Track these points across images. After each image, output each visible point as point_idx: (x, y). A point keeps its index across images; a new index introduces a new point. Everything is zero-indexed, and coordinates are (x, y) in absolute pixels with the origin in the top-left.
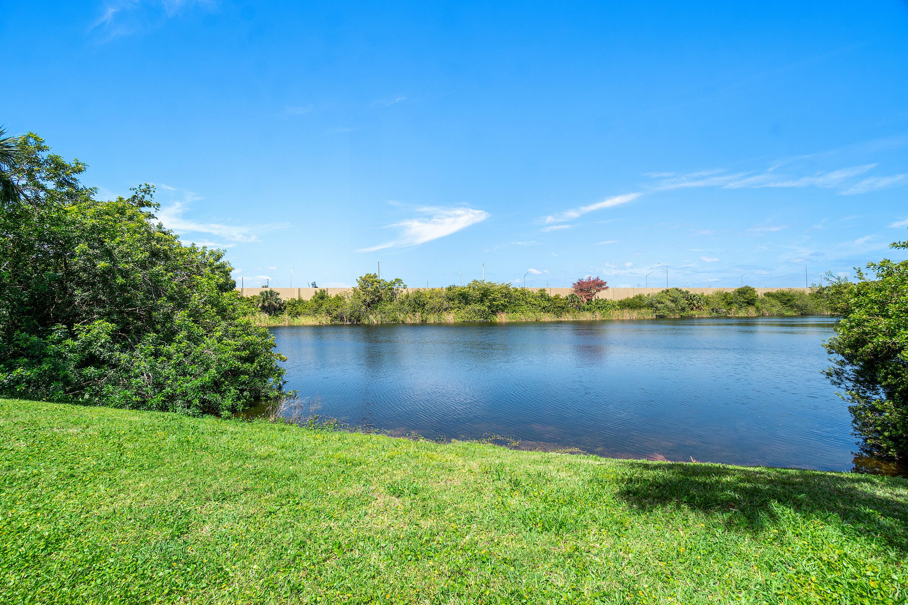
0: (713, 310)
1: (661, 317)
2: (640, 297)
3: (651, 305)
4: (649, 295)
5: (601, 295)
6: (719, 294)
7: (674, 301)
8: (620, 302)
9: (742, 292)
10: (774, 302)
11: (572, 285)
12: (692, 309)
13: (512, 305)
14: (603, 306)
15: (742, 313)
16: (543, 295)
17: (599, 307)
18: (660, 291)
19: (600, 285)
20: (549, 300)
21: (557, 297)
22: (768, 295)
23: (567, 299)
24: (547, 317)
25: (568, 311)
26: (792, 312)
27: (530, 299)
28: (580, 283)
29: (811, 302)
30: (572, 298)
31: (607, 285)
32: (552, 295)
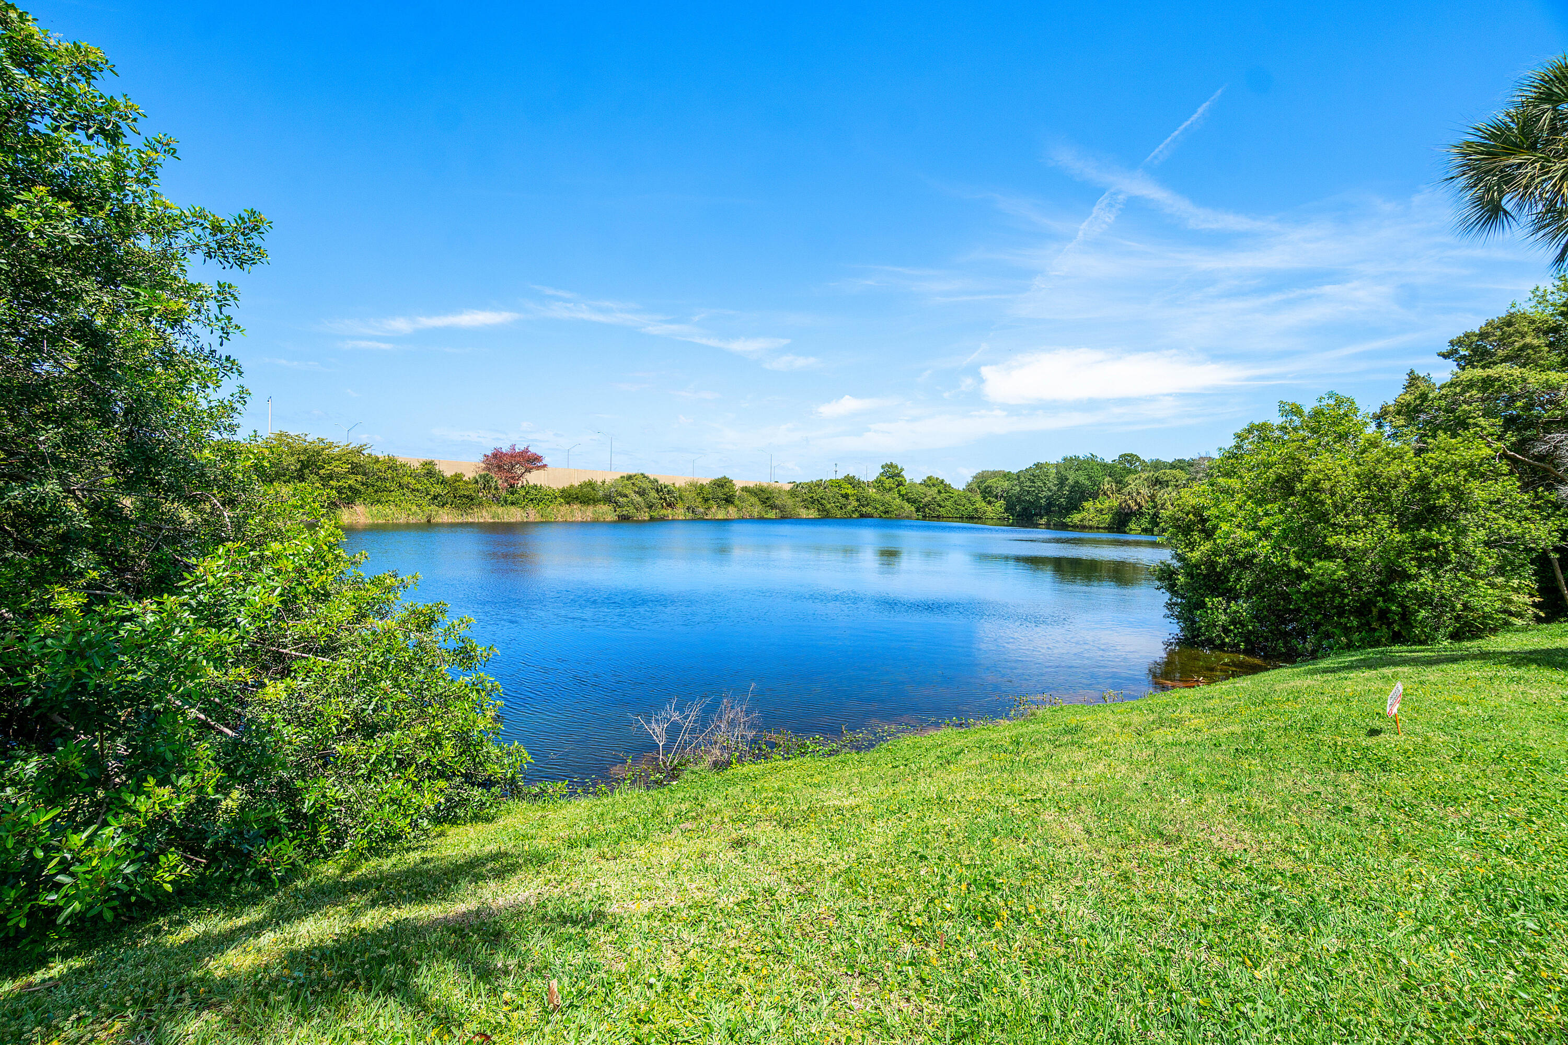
0: (688, 508)
1: (624, 519)
2: (591, 485)
3: (608, 499)
4: (604, 482)
5: (534, 478)
6: (693, 485)
7: (642, 493)
8: (563, 491)
9: (722, 483)
10: (753, 500)
11: (482, 458)
12: (663, 507)
13: (370, 490)
14: (537, 497)
15: (721, 515)
16: (430, 471)
17: (532, 500)
18: (618, 477)
19: (532, 461)
20: (444, 482)
21: (458, 477)
22: (745, 489)
23: (477, 482)
24: (445, 516)
25: (480, 504)
26: (772, 514)
27: (406, 480)
28: (497, 455)
29: (790, 502)
30: (485, 482)
31: (544, 462)
32: (448, 474)
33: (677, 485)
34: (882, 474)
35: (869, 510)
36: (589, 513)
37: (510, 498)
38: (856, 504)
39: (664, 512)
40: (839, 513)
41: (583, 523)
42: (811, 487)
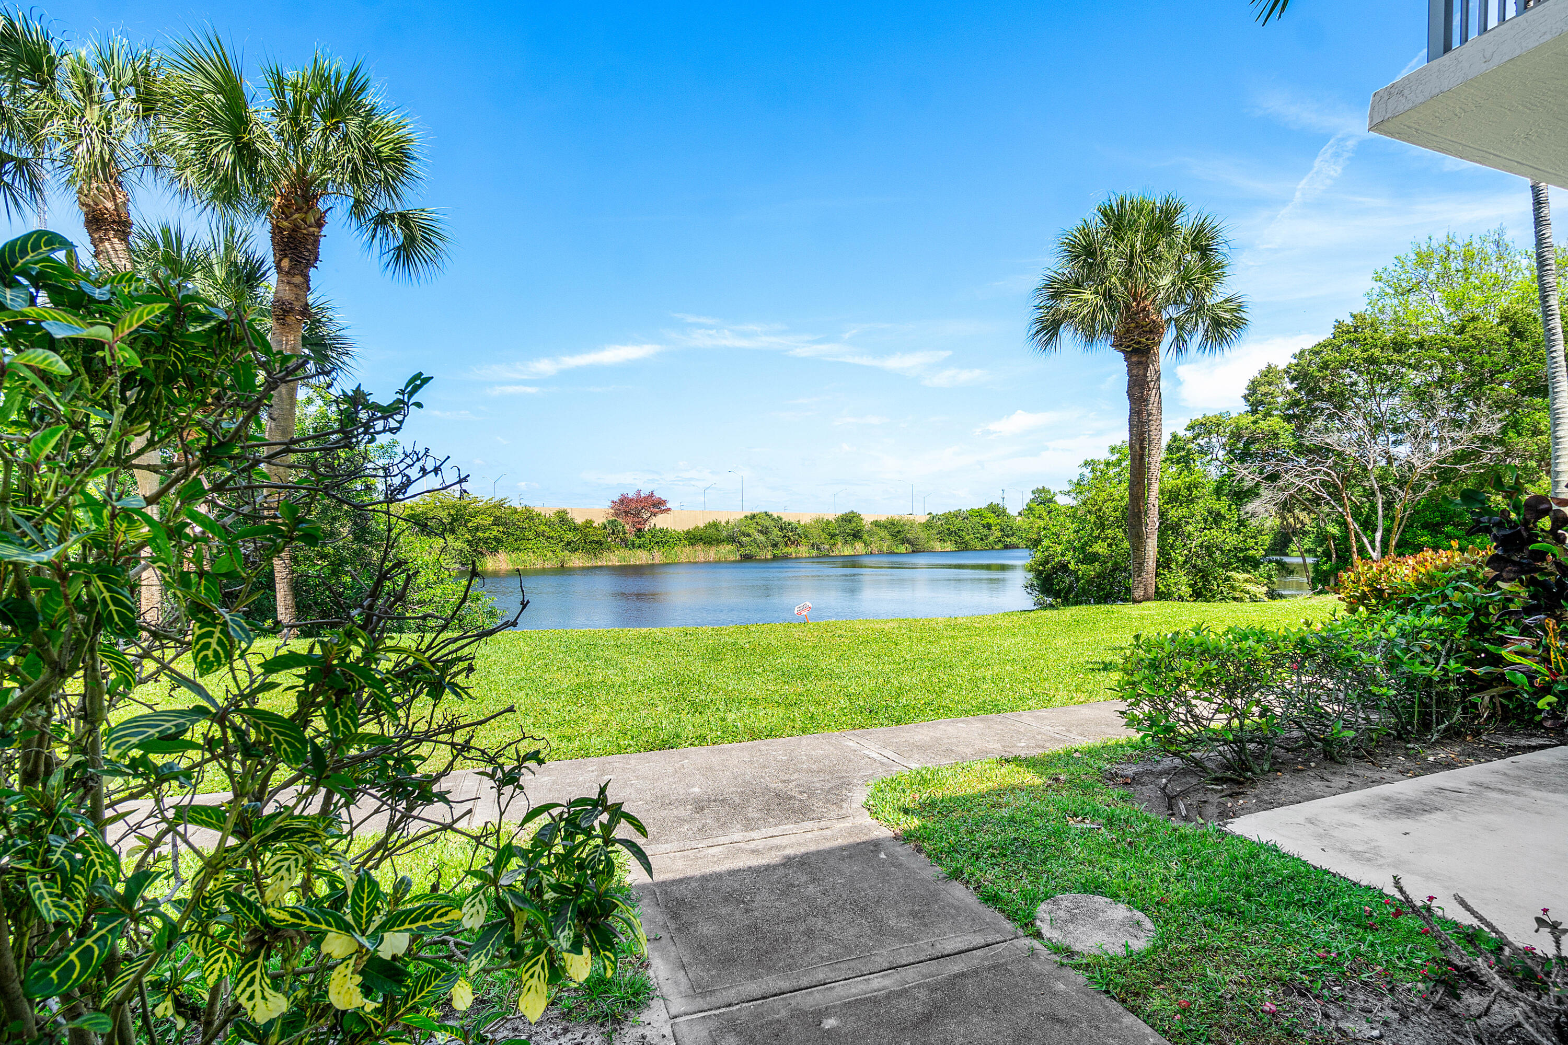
0: (813, 545)
1: (747, 558)
2: (715, 525)
3: (731, 539)
4: (728, 523)
5: (660, 522)
6: (819, 521)
7: (765, 532)
8: (688, 533)
9: (849, 518)
10: (883, 534)
11: (609, 503)
12: (786, 545)
13: (511, 539)
14: (663, 540)
15: (848, 551)
16: (563, 518)
17: (658, 543)
18: (742, 517)
19: (657, 505)
20: (575, 529)
21: (588, 524)
22: (876, 524)
23: (606, 527)
24: (577, 560)
25: (609, 548)
26: (902, 549)
27: (542, 528)
28: (624, 501)
29: (923, 535)
30: (612, 528)
31: (668, 506)
32: (579, 521)
33: (802, 523)
34: (1032, 501)
35: (1014, 540)
36: (712, 553)
37: (637, 542)
38: (999, 534)
39: (786, 550)
40: (979, 545)
41: (707, 563)
42: (947, 517)
